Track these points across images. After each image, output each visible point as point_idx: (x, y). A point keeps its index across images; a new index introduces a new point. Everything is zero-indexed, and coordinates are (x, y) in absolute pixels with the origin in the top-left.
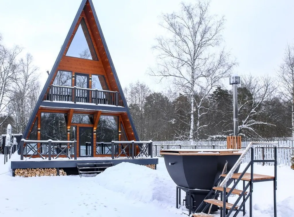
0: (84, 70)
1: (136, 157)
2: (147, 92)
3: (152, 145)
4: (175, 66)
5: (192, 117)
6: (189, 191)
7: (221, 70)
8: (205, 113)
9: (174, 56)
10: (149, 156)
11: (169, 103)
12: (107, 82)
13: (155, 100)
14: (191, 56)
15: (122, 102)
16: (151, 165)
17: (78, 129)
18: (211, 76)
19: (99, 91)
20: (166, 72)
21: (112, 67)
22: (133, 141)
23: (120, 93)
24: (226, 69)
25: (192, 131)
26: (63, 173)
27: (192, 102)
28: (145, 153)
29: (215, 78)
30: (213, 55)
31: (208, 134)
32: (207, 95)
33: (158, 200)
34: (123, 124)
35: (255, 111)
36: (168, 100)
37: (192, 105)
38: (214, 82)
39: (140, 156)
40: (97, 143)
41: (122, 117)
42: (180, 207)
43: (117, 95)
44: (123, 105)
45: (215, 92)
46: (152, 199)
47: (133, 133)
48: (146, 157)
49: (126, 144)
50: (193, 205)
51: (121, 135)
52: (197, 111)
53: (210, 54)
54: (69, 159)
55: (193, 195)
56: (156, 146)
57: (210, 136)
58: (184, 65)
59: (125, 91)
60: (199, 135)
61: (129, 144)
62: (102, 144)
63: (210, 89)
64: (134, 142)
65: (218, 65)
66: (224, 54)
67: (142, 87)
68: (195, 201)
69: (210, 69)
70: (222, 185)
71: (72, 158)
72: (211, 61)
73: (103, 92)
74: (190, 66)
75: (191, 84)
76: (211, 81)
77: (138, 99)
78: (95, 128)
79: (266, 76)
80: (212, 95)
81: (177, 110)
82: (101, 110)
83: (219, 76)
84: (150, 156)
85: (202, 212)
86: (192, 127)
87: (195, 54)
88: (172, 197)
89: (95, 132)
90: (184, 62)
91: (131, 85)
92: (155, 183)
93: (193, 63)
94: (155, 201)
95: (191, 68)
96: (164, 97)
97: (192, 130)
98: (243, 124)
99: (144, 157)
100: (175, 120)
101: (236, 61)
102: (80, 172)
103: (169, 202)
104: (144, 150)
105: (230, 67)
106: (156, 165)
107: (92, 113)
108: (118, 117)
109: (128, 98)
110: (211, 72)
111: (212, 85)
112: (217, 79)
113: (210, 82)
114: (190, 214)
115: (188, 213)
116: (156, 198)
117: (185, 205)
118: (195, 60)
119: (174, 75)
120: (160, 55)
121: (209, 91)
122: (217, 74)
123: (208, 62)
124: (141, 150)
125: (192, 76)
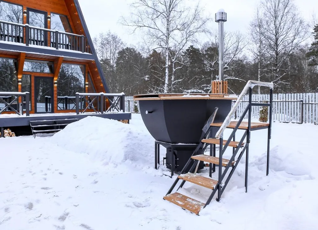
0: (40, 5)
1: (105, 112)
2: (119, 44)
3: (124, 101)
4: (150, 16)
5: (167, 71)
6: (171, 146)
7: (195, 24)
8: (180, 68)
9: (149, 6)
10: (120, 111)
11: (142, 59)
12: (71, 23)
13: (128, 55)
14: (166, 7)
15: (90, 49)
16: (123, 120)
17: (33, 78)
18: (186, 30)
19: (60, 33)
20: (140, 23)
21: (76, 5)
22: (102, 93)
23: (86, 38)
24: (201, 24)
25: (167, 86)
26: (10, 134)
27: (166, 56)
28: (117, 107)
29: (190, 32)
30: (189, 9)
31: (184, 89)
32: (181, 49)
33: (132, 160)
34: (91, 75)
35: (227, 67)
36: (142, 56)
37: (167, 58)
38: (189, 36)
39: (110, 111)
40: (58, 97)
41: (89, 66)
42: (159, 167)
43: (83, 39)
44: (90, 52)
45: (187, 50)
46: (124, 160)
47: (102, 85)
48: (118, 112)
49: (94, 96)
50: (176, 164)
51: (88, 88)
52: (171, 65)
53: (185, 8)
54: (18, 115)
55: (176, 152)
56: (129, 101)
57: (185, 91)
58: (159, 17)
59: (95, 41)
60: (173, 90)
61: (98, 96)
62: (66, 98)
63: (185, 44)
64: (103, 95)
65: (193, 19)
66: (199, 9)
67: (114, 38)
68: (178, 159)
69: (185, 23)
70: (219, 135)
71: (23, 114)
72: (187, 15)
73: (66, 34)
74: (166, 17)
75: (166, 36)
76: (186, 35)
77: (110, 51)
78: (55, 78)
79: (238, 33)
80: (186, 53)
81: (150, 66)
82: (63, 56)
83: (194, 30)
84: (122, 111)
85: (189, 173)
86: (167, 82)
87: (170, 5)
88: (149, 155)
89: (55, 83)
90: (159, 13)
91: (101, 35)
92: (128, 139)
93: (168, 14)
94: (128, 161)
95: (166, 20)
96: (137, 52)
97: (166, 84)
98: (217, 79)
99: (116, 112)
100: (148, 76)
101: (210, 17)
102: (34, 131)
103: (145, 162)
104: (116, 104)
105: (204, 22)
106: (129, 120)
107: (51, 60)
108: (85, 66)
109: (97, 49)
110: (186, 26)
111: (187, 39)
112: (192, 33)
113: (185, 37)
114: (172, 175)
115: (169, 173)
116: (129, 158)
117: (165, 165)
118: (170, 12)
119: (148, 26)
120: (134, 3)
121: (184, 45)
122: (191, 28)
123: (184, 15)
124: (112, 104)
125: (167, 28)
